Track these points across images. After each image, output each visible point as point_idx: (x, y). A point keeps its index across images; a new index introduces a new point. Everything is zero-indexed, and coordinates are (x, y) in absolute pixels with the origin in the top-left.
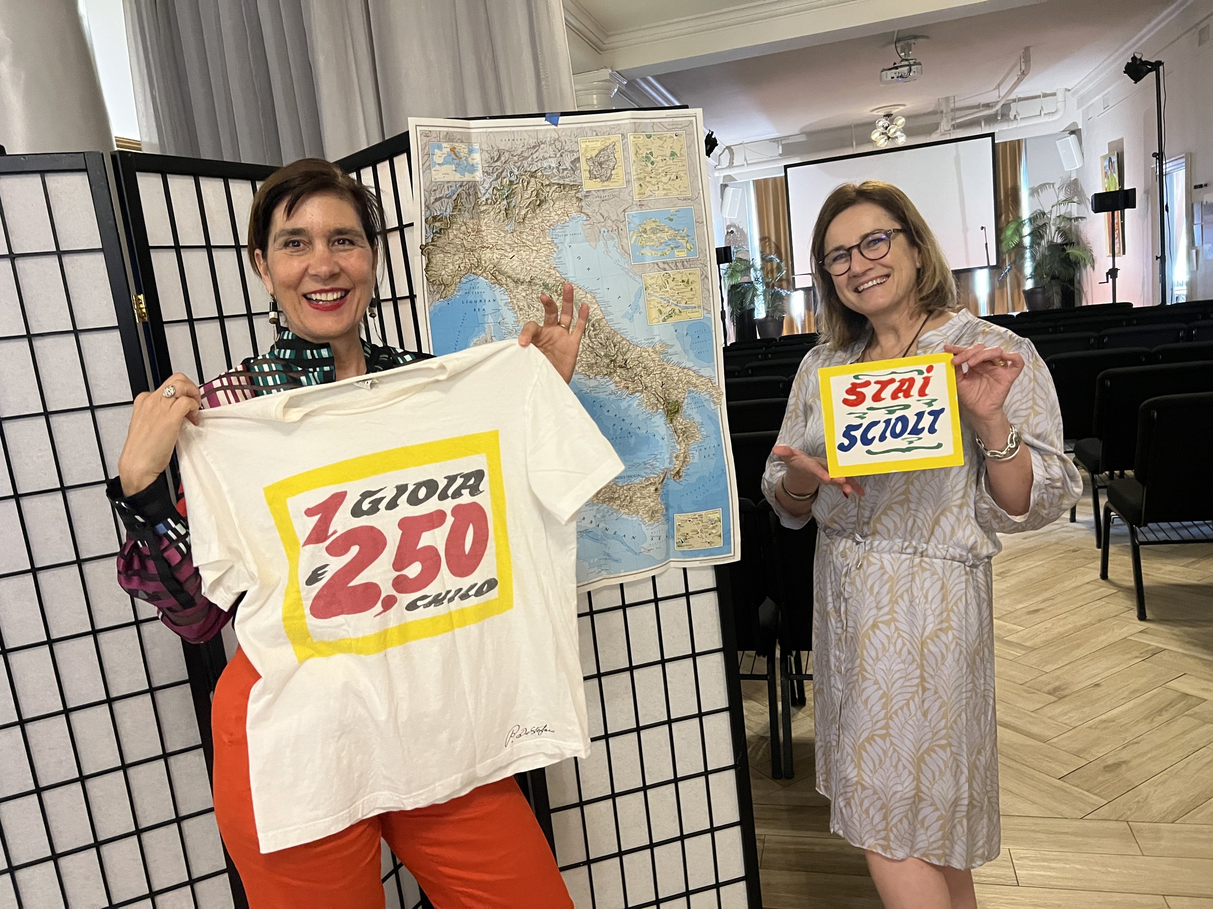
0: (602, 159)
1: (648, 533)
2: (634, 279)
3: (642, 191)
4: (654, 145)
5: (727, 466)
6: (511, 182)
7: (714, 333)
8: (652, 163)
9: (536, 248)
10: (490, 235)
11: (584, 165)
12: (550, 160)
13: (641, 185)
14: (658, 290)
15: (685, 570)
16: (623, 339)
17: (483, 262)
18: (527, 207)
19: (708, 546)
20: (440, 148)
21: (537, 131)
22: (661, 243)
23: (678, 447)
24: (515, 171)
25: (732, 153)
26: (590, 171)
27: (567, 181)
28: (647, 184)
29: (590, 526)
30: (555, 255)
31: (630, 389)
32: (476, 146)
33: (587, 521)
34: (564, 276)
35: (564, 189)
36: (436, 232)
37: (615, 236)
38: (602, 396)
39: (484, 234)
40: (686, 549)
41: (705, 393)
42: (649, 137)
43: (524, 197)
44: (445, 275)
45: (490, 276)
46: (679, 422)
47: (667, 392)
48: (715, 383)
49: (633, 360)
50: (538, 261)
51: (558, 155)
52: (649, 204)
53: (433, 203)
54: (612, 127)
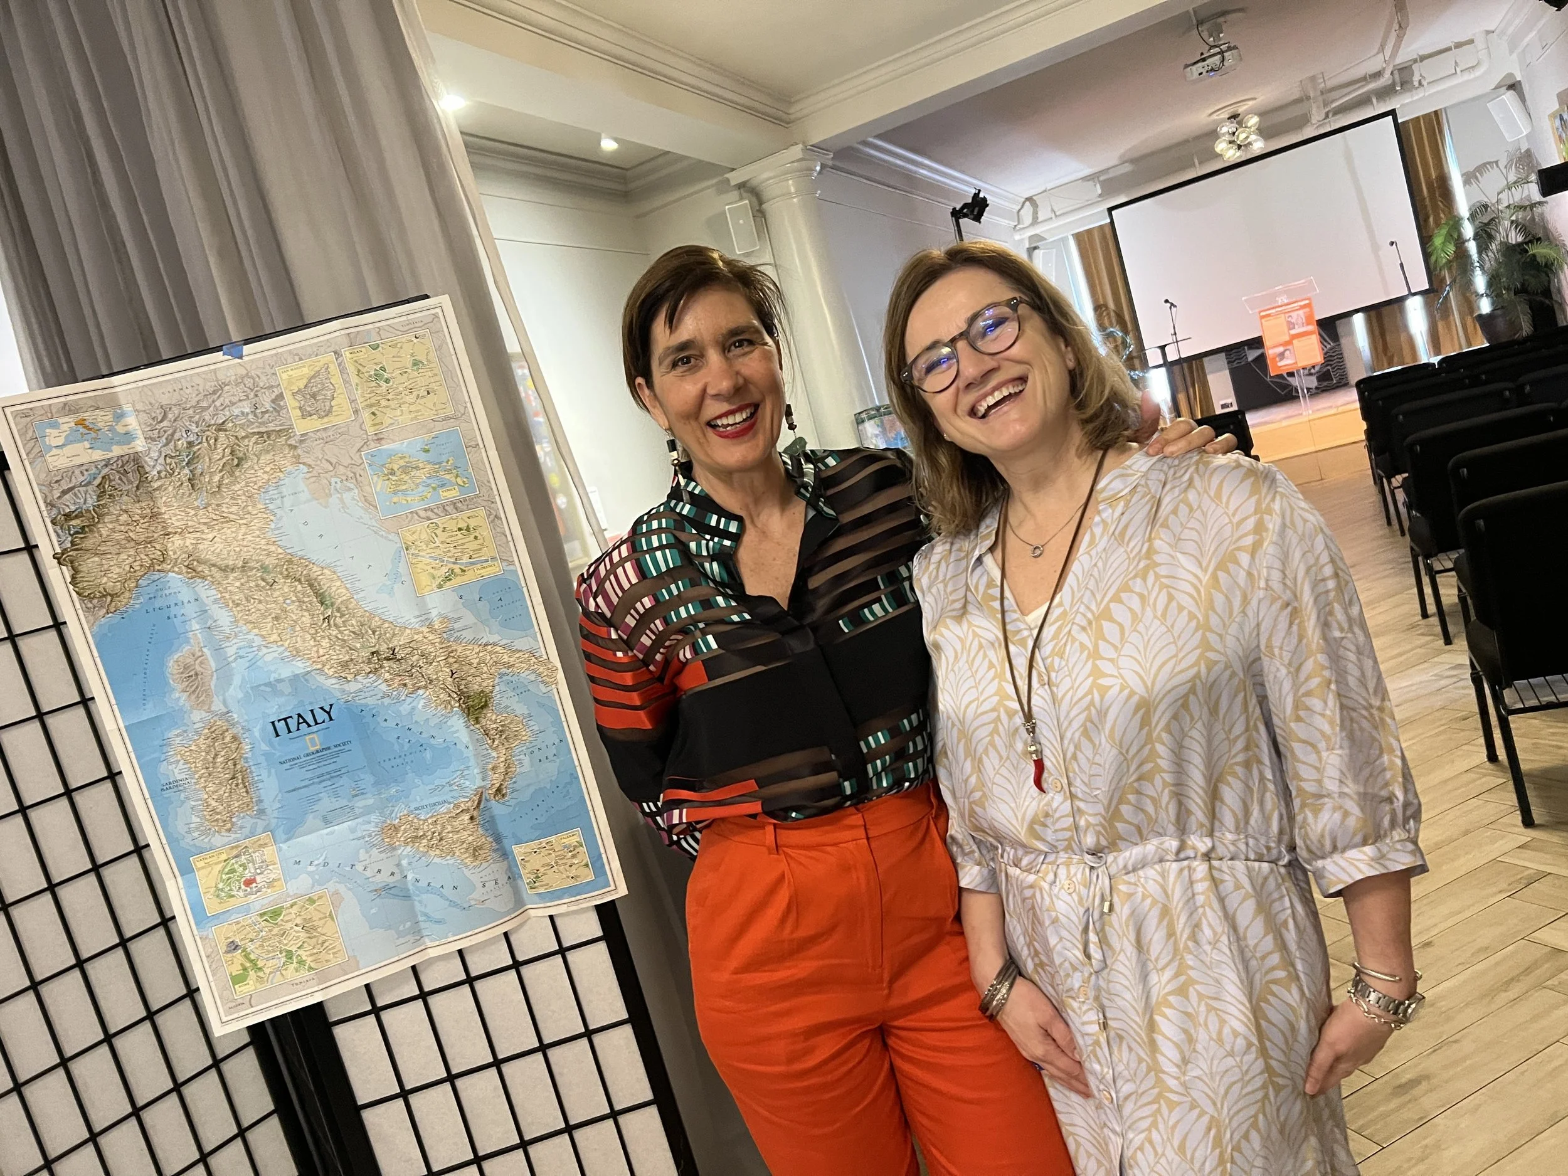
0: (315, 389)
1: (476, 880)
2: (386, 538)
3: (377, 421)
4: (384, 357)
5: (578, 769)
6: (190, 444)
7: (525, 589)
8: (387, 381)
9: (244, 521)
10: (174, 516)
11: (290, 402)
12: (240, 404)
13: (373, 414)
14: (424, 547)
15: (551, 917)
16: (384, 621)
17: (171, 553)
18: (221, 471)
19: (572, 883)
20: (55, 426)
21: (215, 370)
22: (417, 485)
23: (494, 754)
24: (193, 427)
25: (1035, 205)
26: (300, 408)
27: (271, 427)
28: (384, 410)
29: (392, 879)
30: (273, 526)
31: (409, 686)
32: (128, 408)
33: (385, 874)
34: (289, 551)
35: (269, 437)
36: (77, 533)
37: (352, 486)
38: (370, 701)
39: (166, 516)
40: (542, 890)
41: (527, 673)
42: (377, 347)
43: (213, 460)
44: (108, 582)
45: (184, 570)
46: (490, 718)
47: (464, 682)
48: (541, 657)
49: (403, 647)
50: (249, 537)
51: (252, 395)
52: (391, 436)
53: (59, 498)
54: (319, 346)
